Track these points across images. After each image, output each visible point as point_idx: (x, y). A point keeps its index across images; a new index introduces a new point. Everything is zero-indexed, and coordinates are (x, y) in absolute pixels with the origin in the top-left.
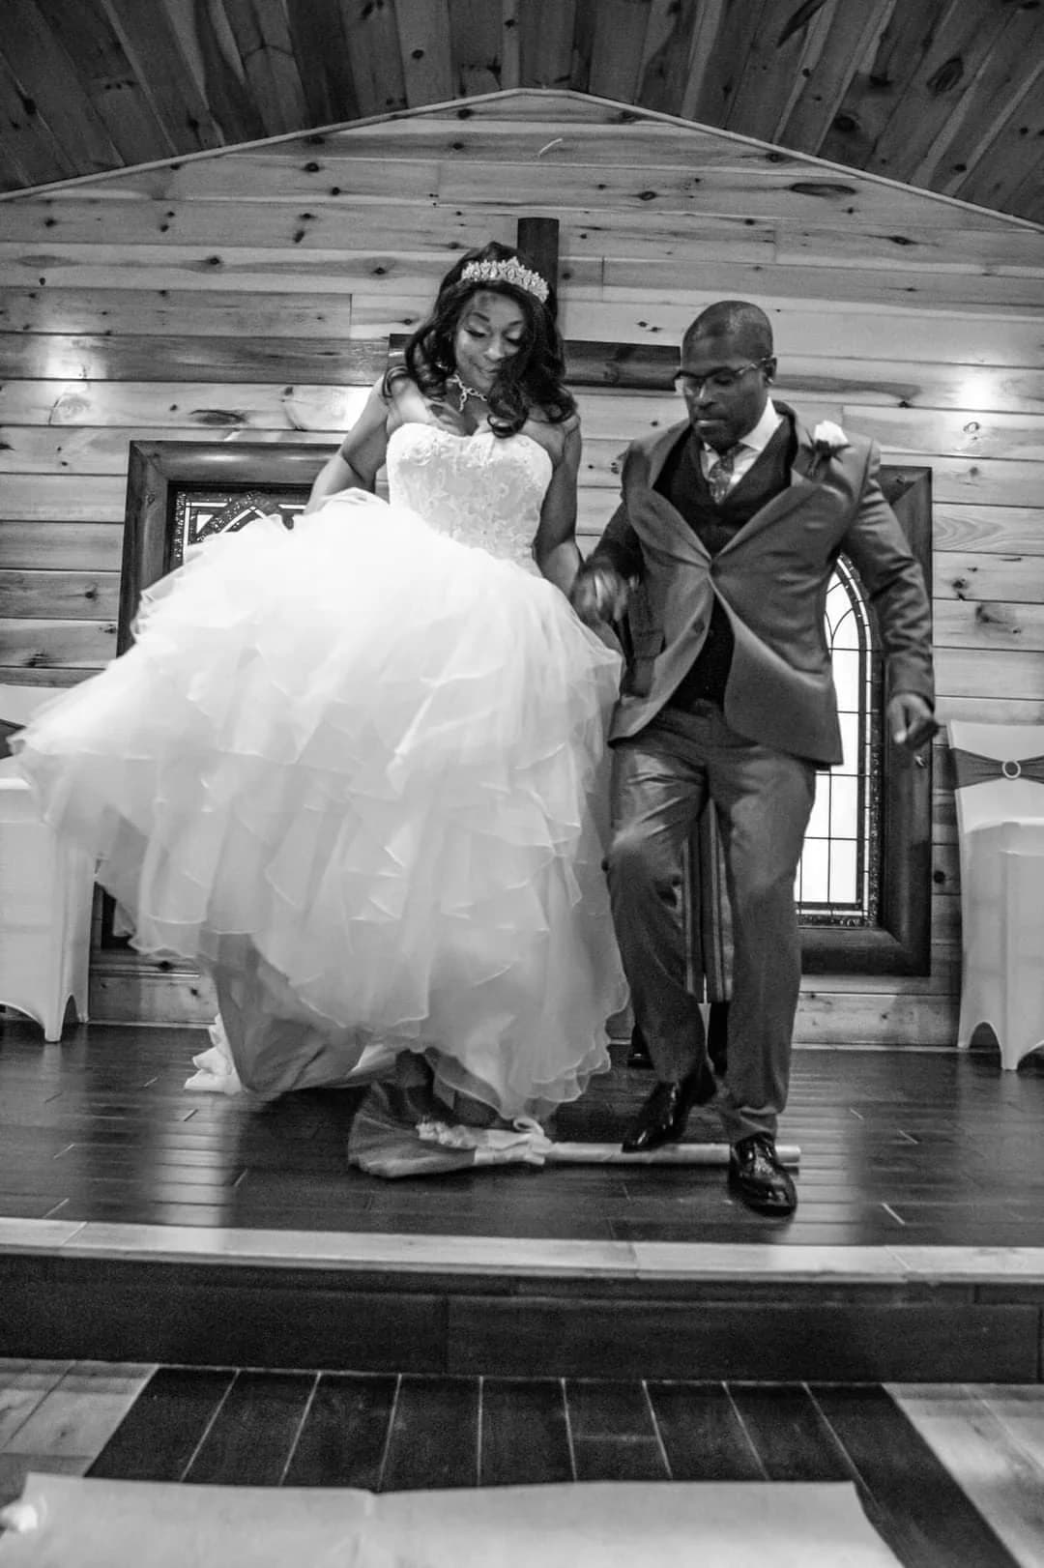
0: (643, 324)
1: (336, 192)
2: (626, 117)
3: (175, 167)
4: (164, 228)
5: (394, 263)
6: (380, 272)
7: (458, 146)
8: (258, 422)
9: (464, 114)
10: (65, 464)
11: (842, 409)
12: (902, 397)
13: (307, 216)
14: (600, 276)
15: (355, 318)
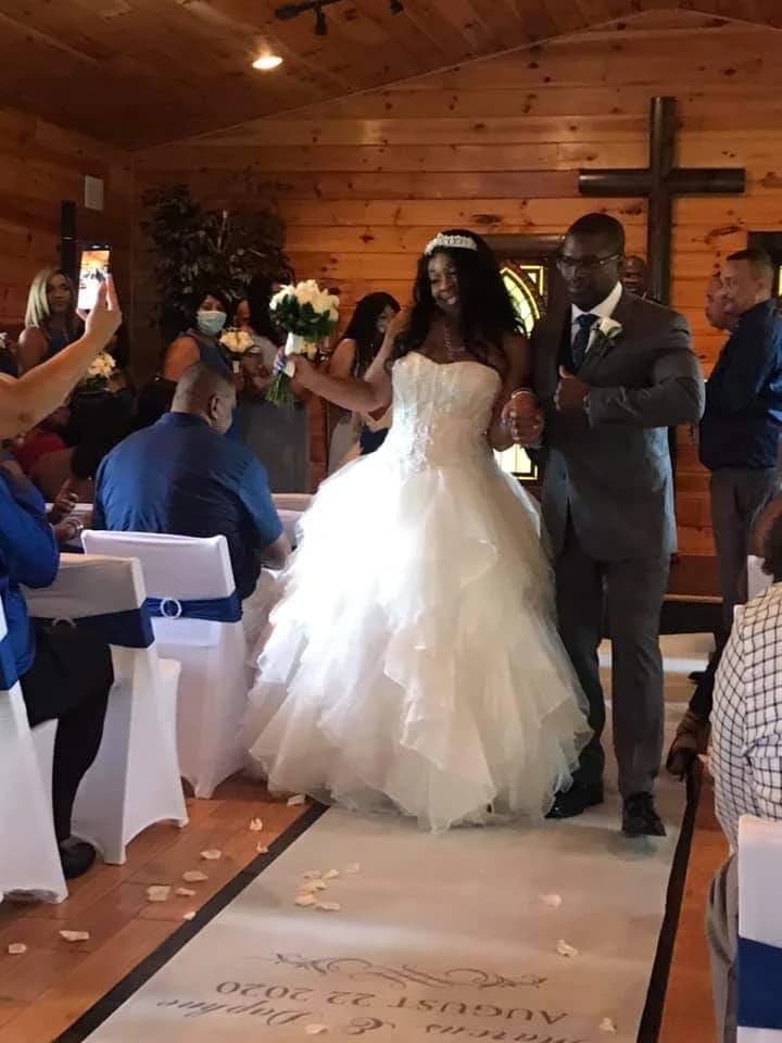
0: (725, 153)
1: (547, 80)
2: (718, 23)
3: (457, 69)
4: (452, 107)
5: (583, 123)
6: (574, 129)
7: (617, 47)
8: (508, 220)
9: (621, 27)
10: (404, 248)
13: (532, 96)
14: (702, 124)
15: (560, 157)
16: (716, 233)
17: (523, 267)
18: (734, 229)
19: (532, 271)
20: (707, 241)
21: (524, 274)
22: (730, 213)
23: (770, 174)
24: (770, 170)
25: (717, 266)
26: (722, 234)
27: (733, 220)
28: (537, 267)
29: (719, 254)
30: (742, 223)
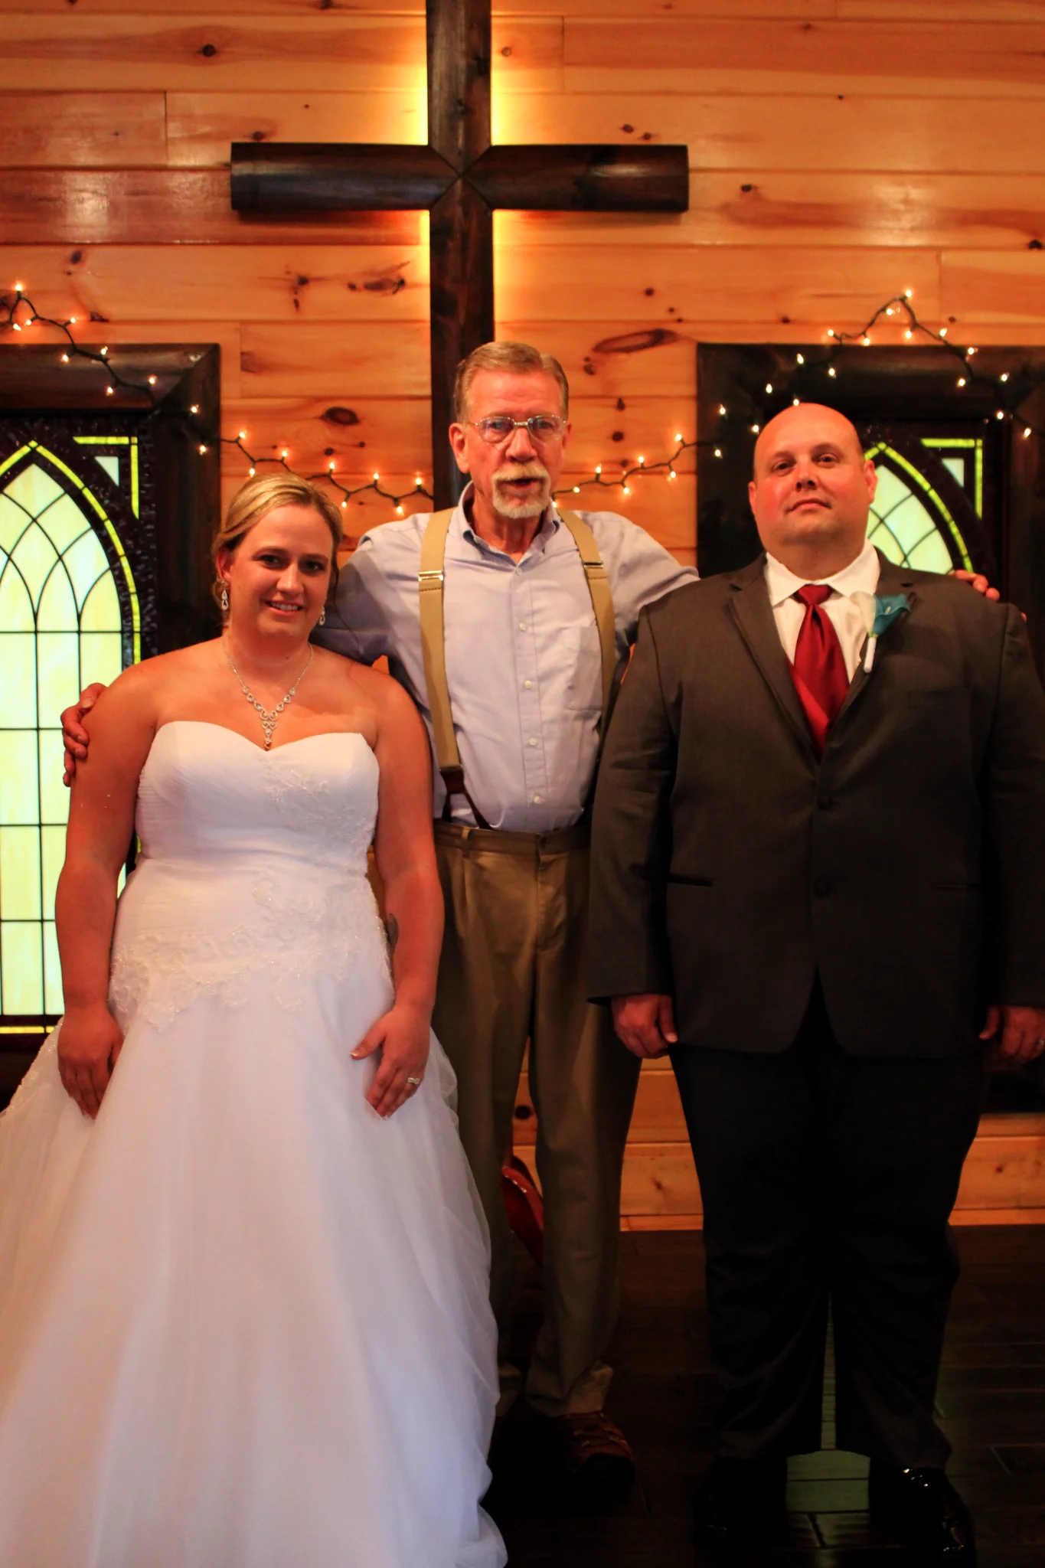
0: (628, 128)
5: (235, 37)
6: (208, 51)
11: (938, 258)
12: (1033, 232)
14: (559, 49)
15: (174, 130)
16: (607, 347)
17: (81, 440)
18: (658, 337)
19: (108, 450)
20: (589, 370)
21: (85, 463)
22: (649, 292)
23: (746, 188)
24: (745, 180)
25: (618, 437)
26: (629, 350)
27: (655, 313)
28: (125, 440)
29: (621, 406)
30: (680, 321)
